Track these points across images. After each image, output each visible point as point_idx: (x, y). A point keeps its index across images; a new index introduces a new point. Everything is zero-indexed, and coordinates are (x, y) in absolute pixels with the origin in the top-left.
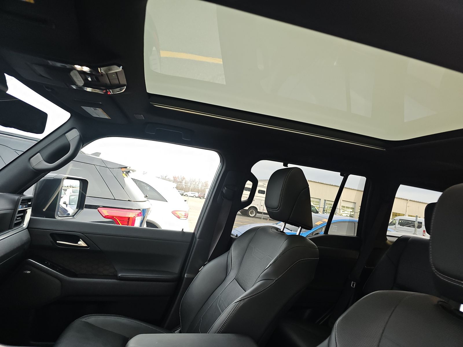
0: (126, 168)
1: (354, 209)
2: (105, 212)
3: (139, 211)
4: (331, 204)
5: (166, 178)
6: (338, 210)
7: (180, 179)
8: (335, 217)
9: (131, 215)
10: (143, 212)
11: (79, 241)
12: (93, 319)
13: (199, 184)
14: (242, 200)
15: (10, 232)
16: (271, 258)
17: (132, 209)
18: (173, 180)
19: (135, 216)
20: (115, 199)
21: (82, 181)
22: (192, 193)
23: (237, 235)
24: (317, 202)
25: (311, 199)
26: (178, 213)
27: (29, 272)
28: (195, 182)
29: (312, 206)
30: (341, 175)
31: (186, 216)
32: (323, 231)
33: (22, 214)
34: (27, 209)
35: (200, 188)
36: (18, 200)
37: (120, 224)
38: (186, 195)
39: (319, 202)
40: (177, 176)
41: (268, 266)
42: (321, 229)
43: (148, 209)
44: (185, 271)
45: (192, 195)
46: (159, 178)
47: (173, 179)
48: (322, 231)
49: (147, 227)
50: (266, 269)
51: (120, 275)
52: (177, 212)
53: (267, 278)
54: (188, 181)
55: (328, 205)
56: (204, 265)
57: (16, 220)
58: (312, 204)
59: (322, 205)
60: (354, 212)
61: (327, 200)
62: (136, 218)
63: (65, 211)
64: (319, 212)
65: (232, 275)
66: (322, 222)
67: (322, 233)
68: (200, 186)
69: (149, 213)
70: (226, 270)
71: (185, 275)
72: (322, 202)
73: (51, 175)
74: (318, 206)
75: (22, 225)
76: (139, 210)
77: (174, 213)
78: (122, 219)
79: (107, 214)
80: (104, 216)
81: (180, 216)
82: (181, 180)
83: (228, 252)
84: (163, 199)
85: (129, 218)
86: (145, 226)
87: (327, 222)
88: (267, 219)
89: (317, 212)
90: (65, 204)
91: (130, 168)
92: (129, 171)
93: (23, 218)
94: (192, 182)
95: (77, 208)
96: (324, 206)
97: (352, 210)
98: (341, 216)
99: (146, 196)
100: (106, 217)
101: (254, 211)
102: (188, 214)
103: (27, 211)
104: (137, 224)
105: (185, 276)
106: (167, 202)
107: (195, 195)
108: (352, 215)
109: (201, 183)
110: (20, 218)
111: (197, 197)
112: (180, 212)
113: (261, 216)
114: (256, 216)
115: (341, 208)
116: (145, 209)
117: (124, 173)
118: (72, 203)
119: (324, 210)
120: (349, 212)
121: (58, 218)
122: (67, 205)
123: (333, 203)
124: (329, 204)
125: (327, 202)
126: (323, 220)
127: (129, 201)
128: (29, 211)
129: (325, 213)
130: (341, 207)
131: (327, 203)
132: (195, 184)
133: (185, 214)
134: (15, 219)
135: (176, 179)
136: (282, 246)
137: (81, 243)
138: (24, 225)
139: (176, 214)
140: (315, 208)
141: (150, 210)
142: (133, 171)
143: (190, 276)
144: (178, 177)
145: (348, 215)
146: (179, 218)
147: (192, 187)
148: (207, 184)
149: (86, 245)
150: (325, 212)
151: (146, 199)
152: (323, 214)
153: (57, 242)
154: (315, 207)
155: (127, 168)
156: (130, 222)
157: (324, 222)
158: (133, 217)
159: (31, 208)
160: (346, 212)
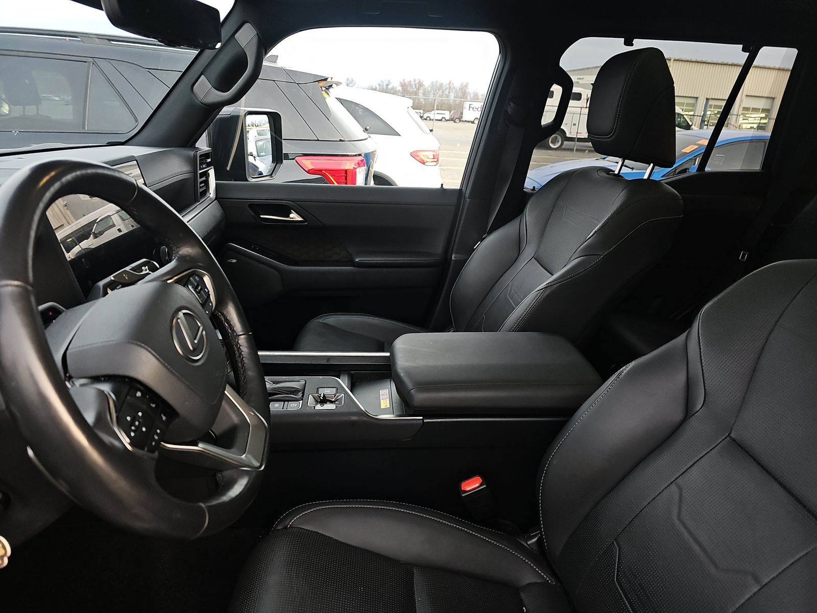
0: (326, 79)
1: (769, 112)
2: (308, 163)
3: (360, 158)
4: (719, 107)
5: (389, 87)
6: (734, 117)
7: (414, 86)
8: (726, 134)
9: (348, 165)
10: (367, 159)
11: (291, 213)
12: (332, 319)
13: (449, 93)
14: (542, 124)
15: (198, 206)
16: (596, 222)
17: (348, 156)
18: (401, 90)
19: (354, 166)
20: (318, 140)
21: (271, 115)
22: (438, 114)
23: (534, 187)
24: (691, 104)
25: (677, 100)
26: (422, 155)
27: (234, 261)
28: (441, 91)
29: (679, 114)
30: (744, 50)
31: (436, 159)
32: (696, 164)
33: (204, 179)
34: (208, 170)
35: (451, 102)
36: (195, 156)
37: (334, 184)
38: (428, 119)
39: (694, 105)
40: (407, 81)
41: (591, 235)
42: (694, 161)
43: (373, 153)
44: (452, 250)
45: (439, 117)
46: (375, 90)
47: (399, 88)
48: (694, 164)
49: (375, 183)
50: (588, 240)
51: (357, 260)
52: (419, 154)
53: (589, 252)
54: (429, 88)
55: (712, 110)
56: (482, 240)
57: (201, 187)
58: (678, 110)
59: (700, 111)
60: (769, 119)
61: (712, 99)
62: (357, 170)
63: (255, 168)
64: (693, 126)
65: (529, 252)
66: (697, 147)
67: (693, 169)
68: (452, 95)
69: (375, 159)
70: (518, 245)
71: (453, 256)
72: (701, 103)
73: (227, 111)
74: (692, 113)
75: (208, 195)
76: (360, 155)
77: (414, 155)
78: (336, 173)
79: (311, 167)
80: (307, 170)
81: (426, 159)
82: (415, 89)
83: (520, 216)
84: (391, 131)
85: (346, 171)
86: (372, 184)
87: (706, 144)
88: (585, 150)
89: (688, 127)
90: (252, 155)
91: (333, 80)
92: (331, 86)
93: (206, 183)
94: (436, 90)
95: (273, 162)
96: (705, 111)
97: (763, 115)
98: (738, 131)
99: (366, 130)
100: (309, 172)
101: (560, 139)
102: (438, 155)
103: (209, 173)
104: (360, 182)
105: (453, 258)
106: (400, 135)
107: (443, 116)
108: (764, 125)
109: (454, 90)
110: (203, 184)
111: (447, 120)
112: (425, 153)
113: (571, 145)
114: (563, 147)
115: (741, 112)
116: (369, 153)
117: (324, 89)
118: (261, 154)
119: (703, 121)
120: (755, 119)
121: (252, 181)
122: (254, 157)
123: (723, 104)
124: (716, 107)
125: (711, 102)
126: (698, 143)
127: (341, 140)
128: (212, 172)
129: (705, 127)
130: (741, 109)
131: (711, 106)
132: (442, 94)
133: (433, 155)
134: (199, 187)
135: (407, 89)
136: (615, 200)
137: (294, 216)
138: (210, 194)
139: (418, 156)
140: (684, 118)
141: (377, 154)
142: (338, 84)
143: (461, 257)
144: (410, 84)
145: (755, 126)
146: (424, 163)
147: (438, 99)
148: (465, 91)
149: (302, 219)
150: (706, 123)
151: (365, 135)
152: (701, 130)
153: (261, 216)
154: (685, 116)
155: (328, 80)
156: (349, 178)
157: (700, 146)
158: (352, 168)
159: (213, 167)
160: (751, 120)
